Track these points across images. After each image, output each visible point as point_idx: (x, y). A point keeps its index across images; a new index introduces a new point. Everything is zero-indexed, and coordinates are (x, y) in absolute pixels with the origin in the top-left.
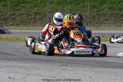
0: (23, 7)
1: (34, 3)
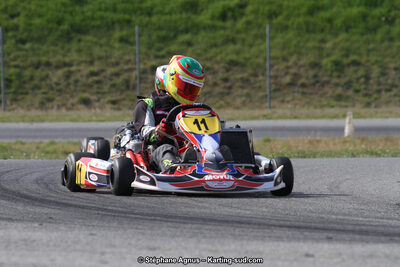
0: (189, 44)
1: (224, 28)
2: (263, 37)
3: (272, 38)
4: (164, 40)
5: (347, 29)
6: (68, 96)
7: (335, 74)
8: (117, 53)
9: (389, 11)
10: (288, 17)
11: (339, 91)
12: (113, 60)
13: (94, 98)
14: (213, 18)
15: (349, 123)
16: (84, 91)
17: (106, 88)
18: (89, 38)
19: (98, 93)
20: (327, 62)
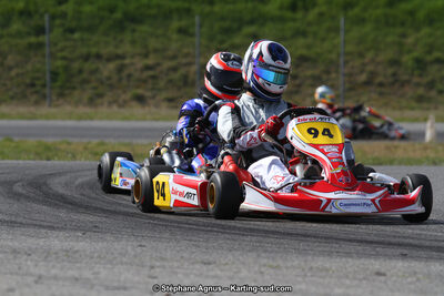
1: (294, 20)
2: (337, 30)
3: (347, 32)
4: (227, 31)
5: (431, 22)
6: (120, 92)
7: (416, 73)
8: (174, 46)
10: (365, 9)
11: (421, 91)
12: (170, 53)
14: (281, 8)
15: (432, 127)
16: (138, 87)
17: (162, 84)
18: (144, 28)
19: (153, 89)
20: (407, 59)
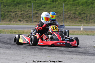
0: (45, 7)
1: (53, 4)
2: (62, 6)
3: (64, 7)
4: (39, 6)
5: (82, 5)
6: (16, 19)
7: (79, 16)
8: (27, 9)
9: (92, 1)
10: (68, 2)
11: (80, 20)
12: (27, 11)
13: (22, 20)
14: (50, 2)
15: (82, 27)
16: (20, 18)
17: (25, 17)
18: (21, 5)
19: (23, 18)
20: (77, 13)
